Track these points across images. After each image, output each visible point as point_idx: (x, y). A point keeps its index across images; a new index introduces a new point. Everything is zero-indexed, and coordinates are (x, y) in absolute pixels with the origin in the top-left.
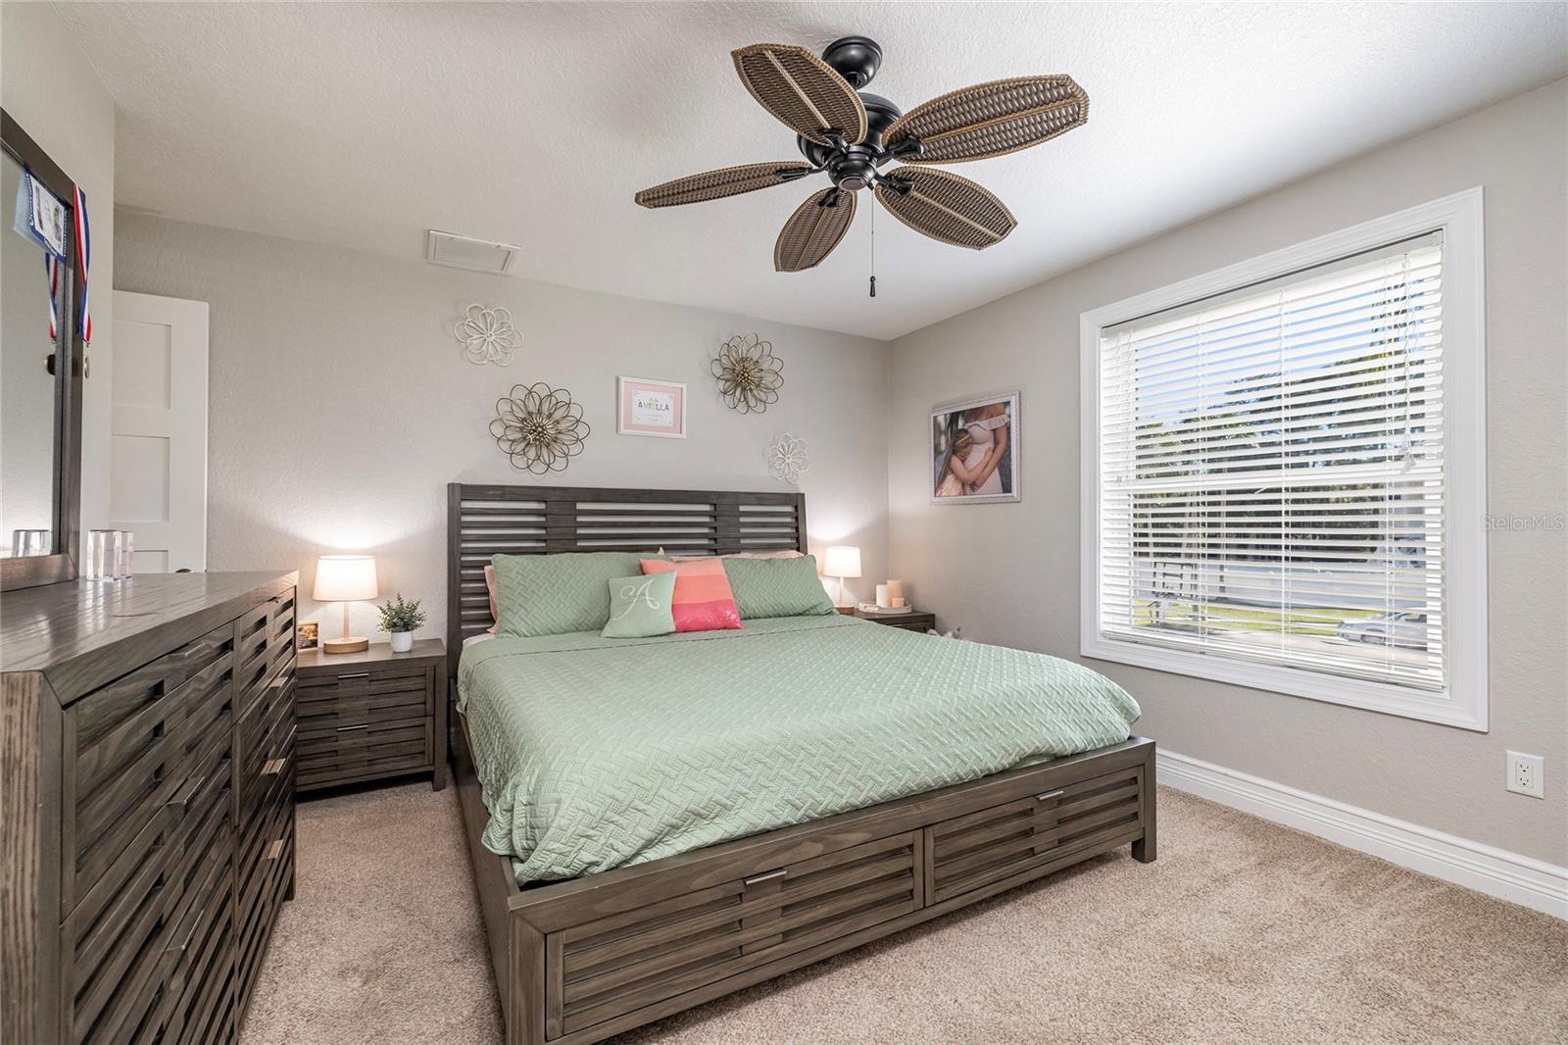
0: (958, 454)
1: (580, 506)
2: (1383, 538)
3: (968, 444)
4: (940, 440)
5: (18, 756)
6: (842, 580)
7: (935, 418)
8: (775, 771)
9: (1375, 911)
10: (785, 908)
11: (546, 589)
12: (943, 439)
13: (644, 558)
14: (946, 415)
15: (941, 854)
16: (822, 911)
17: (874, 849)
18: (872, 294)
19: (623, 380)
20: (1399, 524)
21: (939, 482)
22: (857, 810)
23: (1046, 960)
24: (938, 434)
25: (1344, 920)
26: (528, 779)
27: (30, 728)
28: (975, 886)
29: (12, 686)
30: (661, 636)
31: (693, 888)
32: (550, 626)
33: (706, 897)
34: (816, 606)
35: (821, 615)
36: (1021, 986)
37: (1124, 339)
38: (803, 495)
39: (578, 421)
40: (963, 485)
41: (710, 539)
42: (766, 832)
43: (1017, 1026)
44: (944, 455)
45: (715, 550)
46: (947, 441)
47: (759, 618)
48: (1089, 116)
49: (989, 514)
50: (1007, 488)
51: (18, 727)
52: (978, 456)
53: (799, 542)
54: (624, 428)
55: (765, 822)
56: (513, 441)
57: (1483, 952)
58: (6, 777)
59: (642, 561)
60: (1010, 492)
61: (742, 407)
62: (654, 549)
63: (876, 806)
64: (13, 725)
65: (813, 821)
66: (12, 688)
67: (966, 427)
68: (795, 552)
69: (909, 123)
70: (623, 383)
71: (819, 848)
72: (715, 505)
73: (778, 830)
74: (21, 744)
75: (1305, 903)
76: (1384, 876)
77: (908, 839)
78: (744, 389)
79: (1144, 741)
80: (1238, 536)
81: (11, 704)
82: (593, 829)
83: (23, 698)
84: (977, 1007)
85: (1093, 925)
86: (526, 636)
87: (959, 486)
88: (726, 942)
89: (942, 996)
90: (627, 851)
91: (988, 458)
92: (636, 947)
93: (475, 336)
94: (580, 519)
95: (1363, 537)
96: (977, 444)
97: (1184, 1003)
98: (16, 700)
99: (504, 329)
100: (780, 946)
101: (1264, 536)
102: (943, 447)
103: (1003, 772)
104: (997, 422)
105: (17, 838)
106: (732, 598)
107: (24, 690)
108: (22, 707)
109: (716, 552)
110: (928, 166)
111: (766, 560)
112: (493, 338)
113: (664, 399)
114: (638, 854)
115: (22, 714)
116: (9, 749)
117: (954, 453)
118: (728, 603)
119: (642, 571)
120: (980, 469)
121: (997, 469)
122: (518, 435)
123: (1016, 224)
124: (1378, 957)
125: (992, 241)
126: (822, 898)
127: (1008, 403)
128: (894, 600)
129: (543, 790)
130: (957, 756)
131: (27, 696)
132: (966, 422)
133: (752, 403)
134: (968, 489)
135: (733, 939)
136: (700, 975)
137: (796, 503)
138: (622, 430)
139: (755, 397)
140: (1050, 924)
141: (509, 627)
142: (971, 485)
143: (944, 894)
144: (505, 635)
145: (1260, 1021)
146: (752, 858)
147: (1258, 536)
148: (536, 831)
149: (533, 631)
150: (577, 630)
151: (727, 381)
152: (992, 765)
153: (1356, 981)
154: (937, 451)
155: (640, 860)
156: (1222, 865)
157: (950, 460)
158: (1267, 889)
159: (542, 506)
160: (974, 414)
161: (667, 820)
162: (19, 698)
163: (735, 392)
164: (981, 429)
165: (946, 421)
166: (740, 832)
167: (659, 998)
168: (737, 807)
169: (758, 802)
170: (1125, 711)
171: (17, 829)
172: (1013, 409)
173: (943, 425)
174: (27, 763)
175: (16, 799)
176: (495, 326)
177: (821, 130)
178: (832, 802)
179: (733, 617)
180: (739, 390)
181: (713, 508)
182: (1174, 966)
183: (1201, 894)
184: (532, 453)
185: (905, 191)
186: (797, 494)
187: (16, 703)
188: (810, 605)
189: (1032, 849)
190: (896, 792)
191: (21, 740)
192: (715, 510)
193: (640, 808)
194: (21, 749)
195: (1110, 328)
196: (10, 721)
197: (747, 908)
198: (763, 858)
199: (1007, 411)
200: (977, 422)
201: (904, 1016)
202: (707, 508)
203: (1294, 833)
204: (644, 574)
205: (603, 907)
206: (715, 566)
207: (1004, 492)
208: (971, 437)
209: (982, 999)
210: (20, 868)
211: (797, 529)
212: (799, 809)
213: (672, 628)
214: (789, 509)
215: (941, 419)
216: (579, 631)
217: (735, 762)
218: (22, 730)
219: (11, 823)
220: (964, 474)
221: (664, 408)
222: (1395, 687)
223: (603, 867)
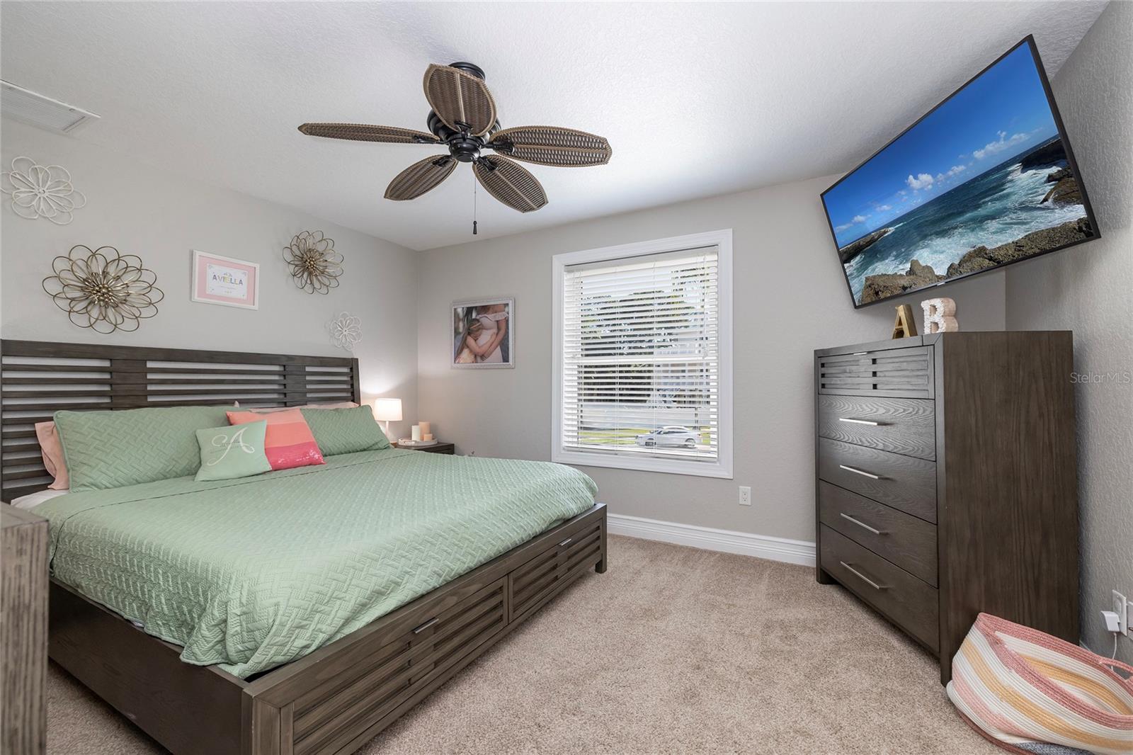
0: (472, 335)
1: (150, 365)
2: (652, 389)
3: (479, 329)
4: (459, 324)
5: (27, 601)
6: (387, 423)
7: (455, 309)
8: (426, 553)
9: (699, 571)
10: (435, 645)
11: (127, 442)
12: (461, 325)
13: (226, 410)
14: (463, 308)
15: (516, 589)
16: (456, 641)
17: (484, 593)
18: (475, 232)
19: (197, 254)
20: (659, 384)
21: (458, 354)
22: (472, 571)
23: (573, 634)
24: (457, 320)
25: (689, 578)
26: (238, 594)
27: (39, 574)
28: (532, 604)
29: (22, 538)
30: (257, 475)
31: (382, 645)
32: (134, 476)
33: (390, 649)
34: (377, 443)
35: (381, 449)
36: (566, 653)
37: (577, 274)
38: (357, 359)
39: (151, 286)
40: (475, 356)
41: (279, 393)
42: (422, 596)
43: (571, 673)
44: (462, 335)
45: (285, 403)
46: (464, 326)
47: (334, 455)
48: (609, 161)
49: (492, 375)
50: (506, 359)
51: (27, 576)
52: (486, 338)
53: (354, 395)
54: (199, 296)
55: (422, 589)
56: (73, 299)
57: (737, 577)
58: (15, 624)
59: (229, 413)
60: (508, 362)
61: (308, 288)
62: (231, 403)
63: (482, 566)
64: (23, 574)
65: (448, 583)
66: (22, 539)
67: (478, 318)
68: (352, 403)
69: (511, 133)
70: (197, 257)
71: (454, 599)
72: (284, 366)
73: (429, 593)
74: (30, 590)
75: (673, 575)
76: (697, 555)
77: (500, 583)
78: (310, 274)
79: (600, 506)
80: (589, 389)
81: (21, 554)
82: (306, 620)
83: (32, 547)
84: (548, 671)
85: (590, 611)
86: (107, 488)
87: (473, 357)
88: (402, 678)
89: (527, 672)
90: (331, 630)
91: (493, 339)
92: (344, 699)
93: (23, 190)
94: (150, 376)
95: (645, 389)
96: (487, 329)
97: (641, 634)
98: (26, 550)
99: (61, 188)
100: (433, 672)
101: (601, 389)
102: (461, 330)
103: (542, 534)
104: (500, 316)
105: (26, 677)
106: (314, 440)
107: (33, 540)
108: (31, 555)
109: (285, 404)
110: (513, 160)
111: (334, 410)
112: (47, 194)
113: (238, 275)
114: (338, 632)
115: (31, 562)
116: (19, 597)
117: (469, 334)
118: (311, 445)
119: (229, 422)
120: (489, 344)
121: (499, 347)
122: (78, 294)
123: (547, 202)
124: (705, 590)
125: (532, 209)
126: (456, 633)
127: (507, 305)
128: (425, 436)
129: (258, 599)
130: (522, 527)
131: (35, 544)
132: (478, 314)
133: (317, 285)
134: (479, 359)
135: (405, 675)
136: (386, 707)
137: (352, 366)
138: (196, 297)
139: (319, 280)
140: (568, 617)
141: (86, 480)
142: (480, 357)
143: (519, 612)
144: (81, 489)
145: (672, 632)
146: (418, 614)
147: (598, 389)
148: (257, 633)
149: (117, 483)
150: (165, 478)
151: (296, 266)
152: (538, 530)
153: (701, 603)
154: (457, 332)
155: (339, 637)
156: (635, 566)
157: (466, 339)
158: (657, 573)
159: (106, 364)
160: (484, 309)
161: (360, 601)
162: (29, 547)
163: (303, 275)
164: (488, 320)
165: (463, 312)
166: (408, 599)
167: (360, 732)
168: (404, 582)
169: (416, 576)
170: (591, 489)
171: (26, 669)
172: (510, 309)
173: (461, 315)
174: (36, 607)
175: (25, 642)
176: (49, 183)
177: (458, 122)
178: (459, 567)
179: (316, 456)
180: (305, 275)
181: (282, 369)
182: (631, 619)
183: (631, 582)
184: (95, 312)
185: (492, 169)
186: (352, 359)
187: (26, 554)
188: (373, 442)
189: (557, 576)
190: (493, 555)
191: (31, 586)
192: (285, 370)
193: (340, 596)
194: (30, 595)
195: (570, 267)
196: (20, 570)
197: (414, 650)
198: (425, 613)
199: (506, 309)
200: (485, 315)
201: (510, 690)
202: (276, 368)
203: (659, 543)
204: (231, 425)
205: (321, 676)
206: (295, 415)
207: (504, 362)
208: (481, 324)
209: (549, 666)
210: (28, 705)
211: (352, 385)
212: (441, 577)
213: (269, 468)
214: (346, 370)
215: (460, 310)
216: (167, 478)
217: (401, 552)
218: (31, 577)
219: (20, 665)
220: (477, 350)
221: (238, 282)
222: (700, 463)
223: (313, 648)
